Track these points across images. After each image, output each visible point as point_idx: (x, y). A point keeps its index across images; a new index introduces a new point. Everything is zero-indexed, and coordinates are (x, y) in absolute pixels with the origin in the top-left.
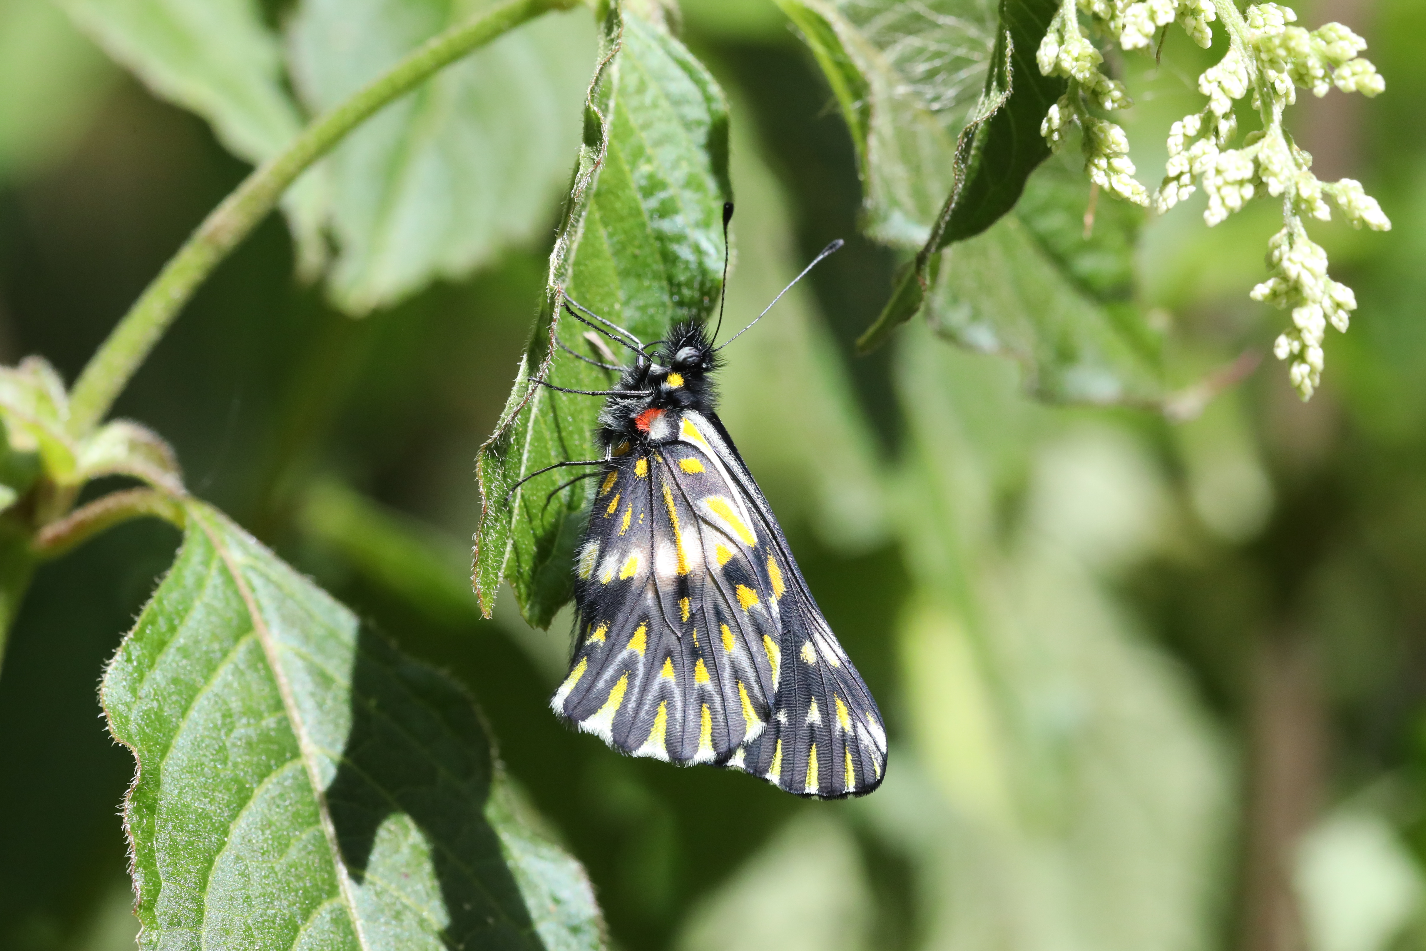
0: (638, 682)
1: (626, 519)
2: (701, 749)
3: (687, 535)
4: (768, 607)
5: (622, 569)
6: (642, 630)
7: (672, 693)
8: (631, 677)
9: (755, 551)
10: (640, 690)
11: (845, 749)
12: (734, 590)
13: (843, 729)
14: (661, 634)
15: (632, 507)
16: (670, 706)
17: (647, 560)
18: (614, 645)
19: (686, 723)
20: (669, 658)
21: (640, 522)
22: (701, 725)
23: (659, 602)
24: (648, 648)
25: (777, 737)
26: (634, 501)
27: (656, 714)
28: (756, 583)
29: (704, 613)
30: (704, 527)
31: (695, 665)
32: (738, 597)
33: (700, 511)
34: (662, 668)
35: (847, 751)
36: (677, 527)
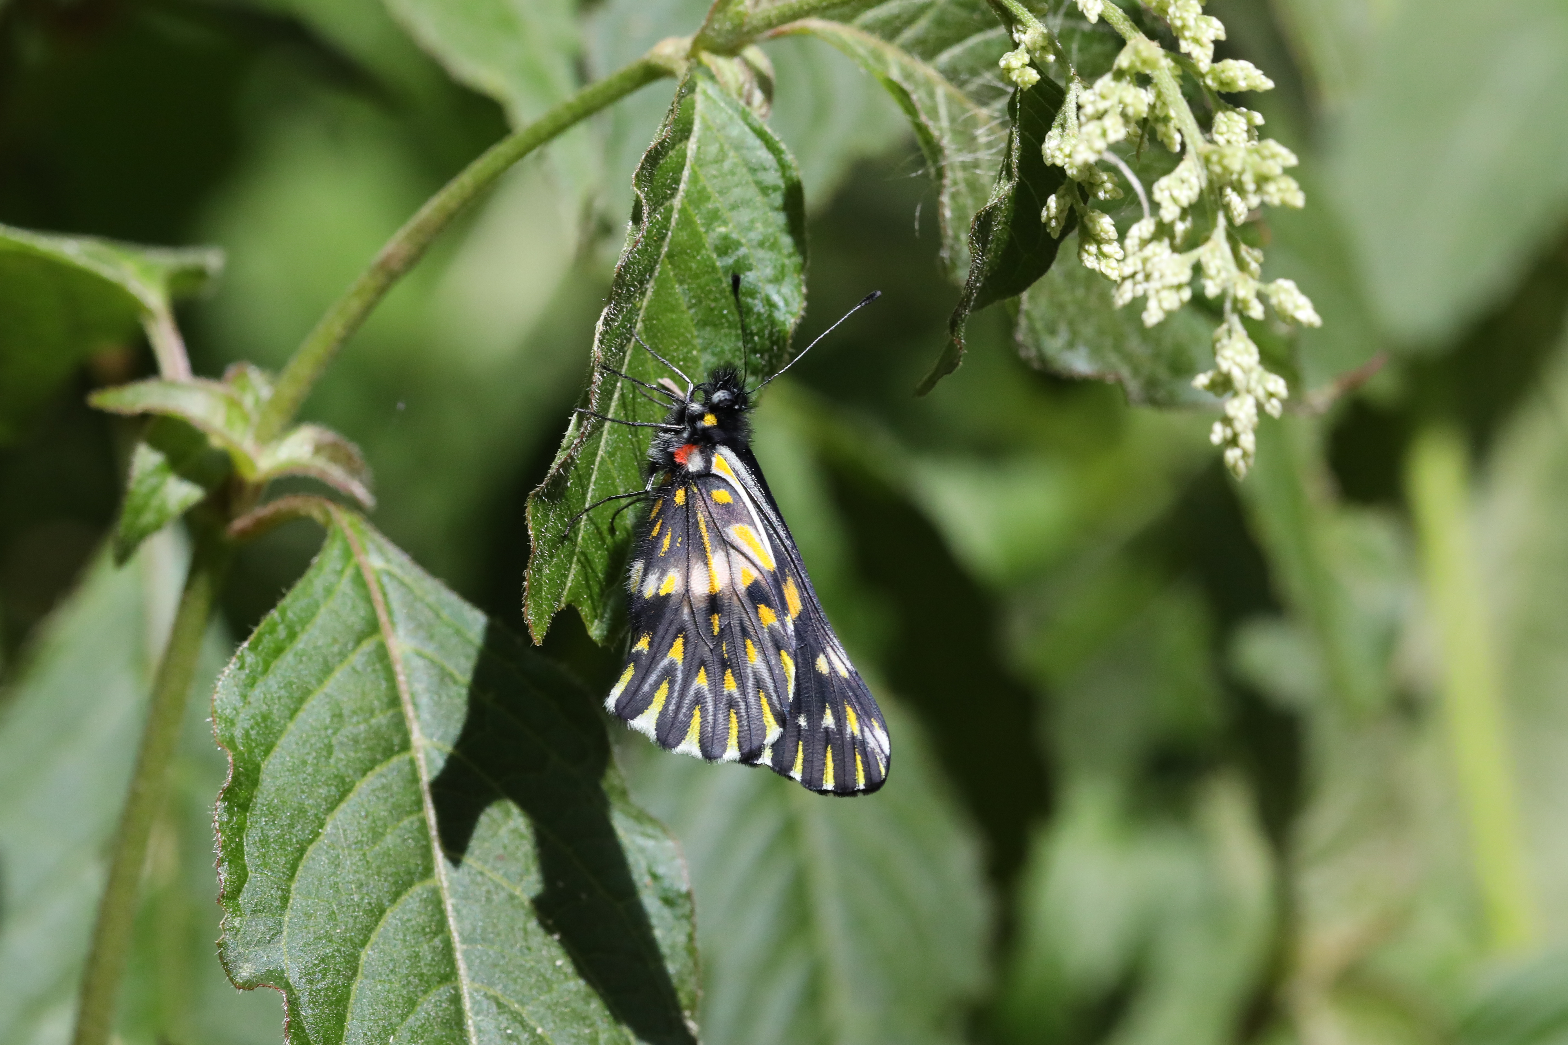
0: (677, 687)
1: (666, 542)
2: (728, 749)
3: (717, 559)
4: (784, 625)
5: (662, 586)
6: (679, 642)
7: (705, 698)
8: (672, 683)
9: (774, 575)
10: (679, 695)
11: (855, 751)
12: (756, 609)
13: (853, 733)
14: (696, 645)
15: (671, 531)
16: (703, 710)
17: (683, 579)
18: (656, 653)
19: (716, 726)
20: (702, 667)
21: (678, 545)
22: (729, 728)
23: (694, 617)
24: (684, 659)
25: (799, 739)
26: (672, 526)
27: (691, 716)
28: (774, 603)
29: (731, 628)
30: (732, 551)
31: (724, 675)
32: (760, 616)
33: (728, 537)
34: (697, 676)
35: (857, 753)
36: (708, 550)
